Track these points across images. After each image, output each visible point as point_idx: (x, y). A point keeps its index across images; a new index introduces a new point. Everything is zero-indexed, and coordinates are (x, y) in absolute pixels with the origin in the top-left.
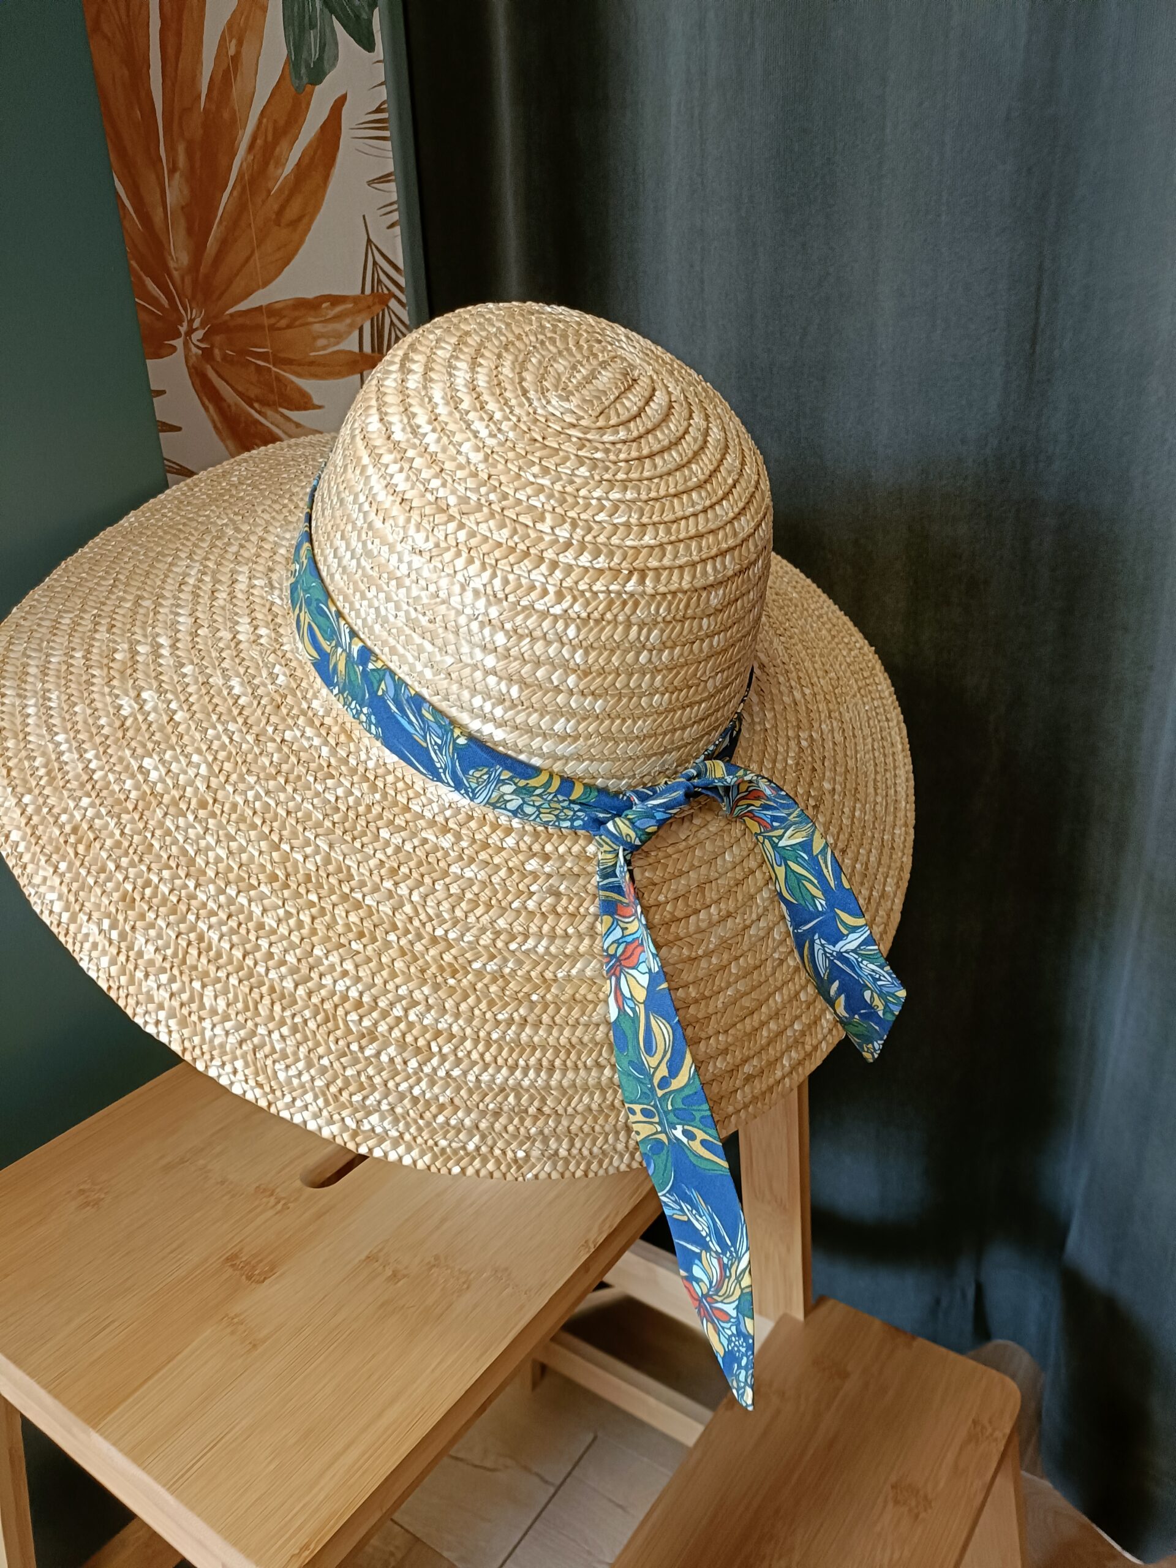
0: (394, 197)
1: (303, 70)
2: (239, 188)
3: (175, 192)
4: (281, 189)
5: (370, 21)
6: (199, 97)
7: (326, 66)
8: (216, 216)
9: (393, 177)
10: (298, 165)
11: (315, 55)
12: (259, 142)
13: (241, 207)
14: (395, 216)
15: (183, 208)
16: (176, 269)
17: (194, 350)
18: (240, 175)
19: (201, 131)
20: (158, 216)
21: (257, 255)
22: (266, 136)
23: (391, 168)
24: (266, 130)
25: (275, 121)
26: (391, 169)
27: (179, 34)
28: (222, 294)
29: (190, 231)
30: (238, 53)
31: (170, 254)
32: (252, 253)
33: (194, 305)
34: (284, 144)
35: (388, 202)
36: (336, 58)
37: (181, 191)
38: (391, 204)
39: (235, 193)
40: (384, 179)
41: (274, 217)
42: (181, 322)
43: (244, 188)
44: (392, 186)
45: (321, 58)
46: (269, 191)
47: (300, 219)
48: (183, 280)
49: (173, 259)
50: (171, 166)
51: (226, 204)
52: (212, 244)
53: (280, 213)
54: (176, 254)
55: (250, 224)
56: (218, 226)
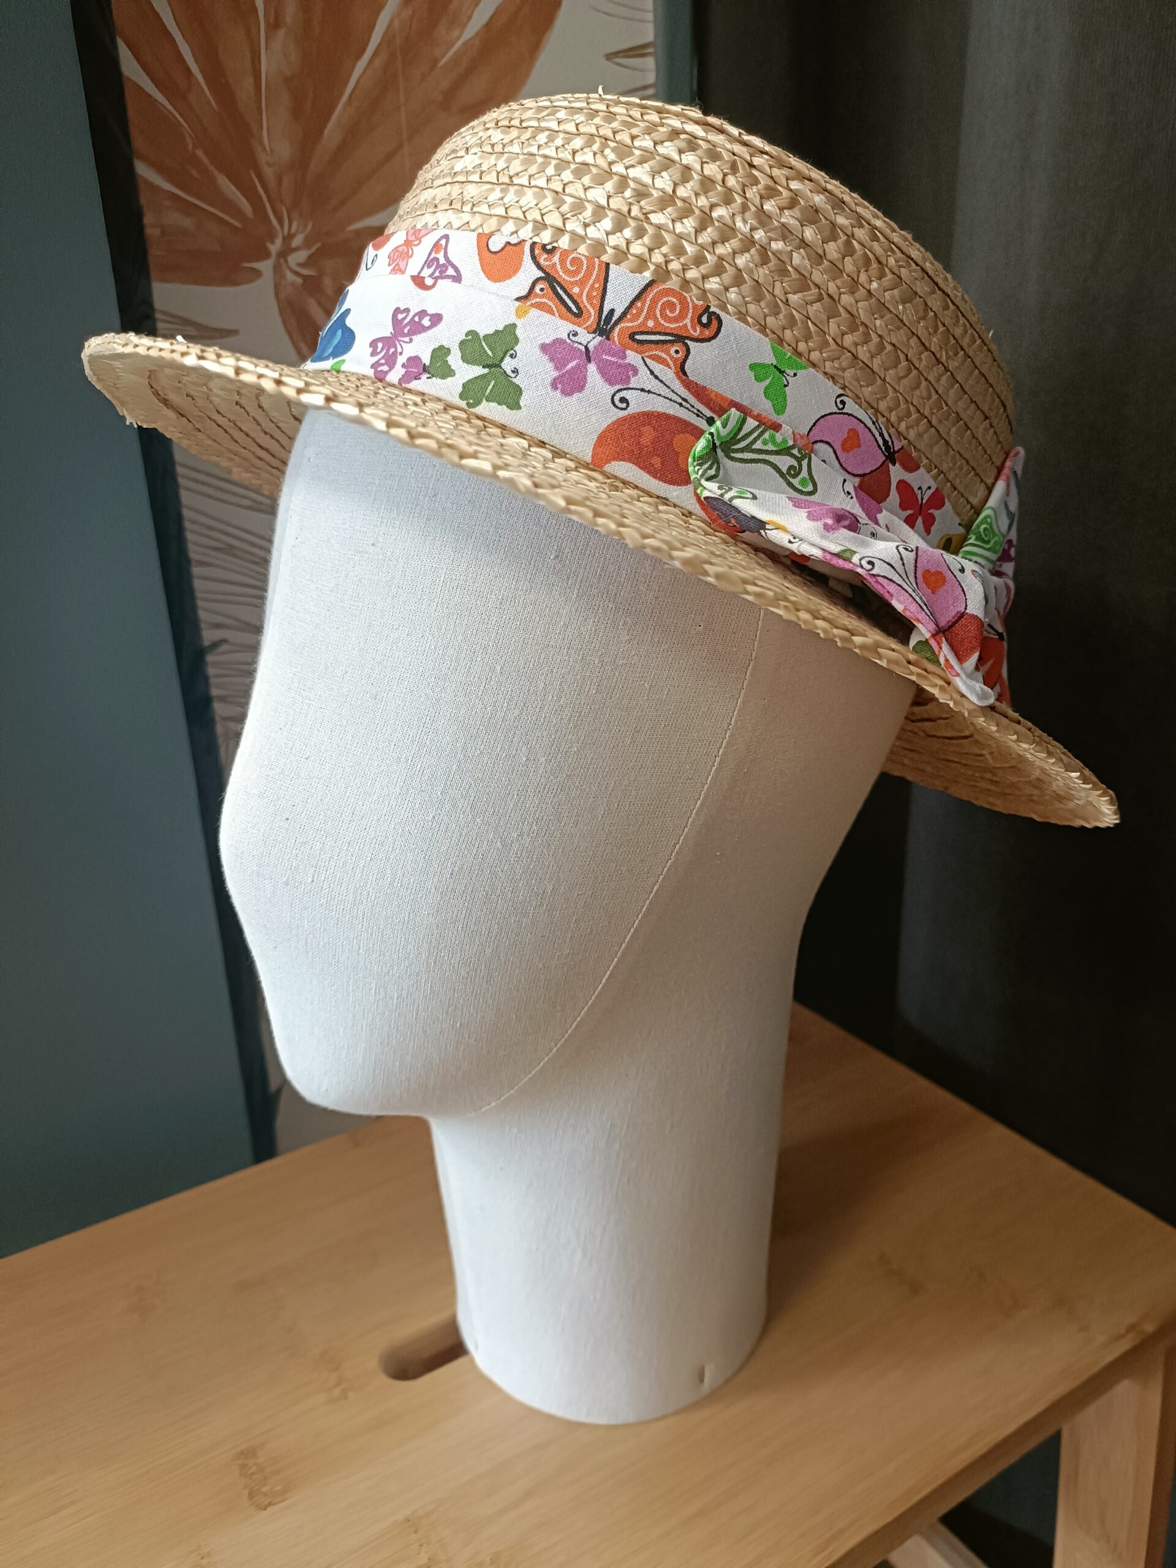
0: (651, 78)
2: (384, 55)
3: (276, 55)
8: (341, 94)
9: (651, 50)
10: (488, 26)
13: (387, 81)
15: (286, 80)
16: (269, 164)
17: (290, 277)
18: (388, 39)
20: (244, 91)
21: (406, 147)
23: (650, 37)
28: (343, 203)
29: (297, 112)
31: (261, 143)
32: (401, 146)
33: (295, 215)
35: (639, 84)
37: (286, 57)
38: (644, 88)
40: (636, 51)
41: (441, 98)
42: (272, 237)
43: (392, 58)
44: (650, 63)
46: (435, 62)
47: (483, 103)
48: (280, 181)
49: (264, 149)
50: (272, 20)
51: (361, 77)
52: (332, 132)
53: (451, 93)
54: (270, 145)
55: (399, 107)
56: (344, 109)
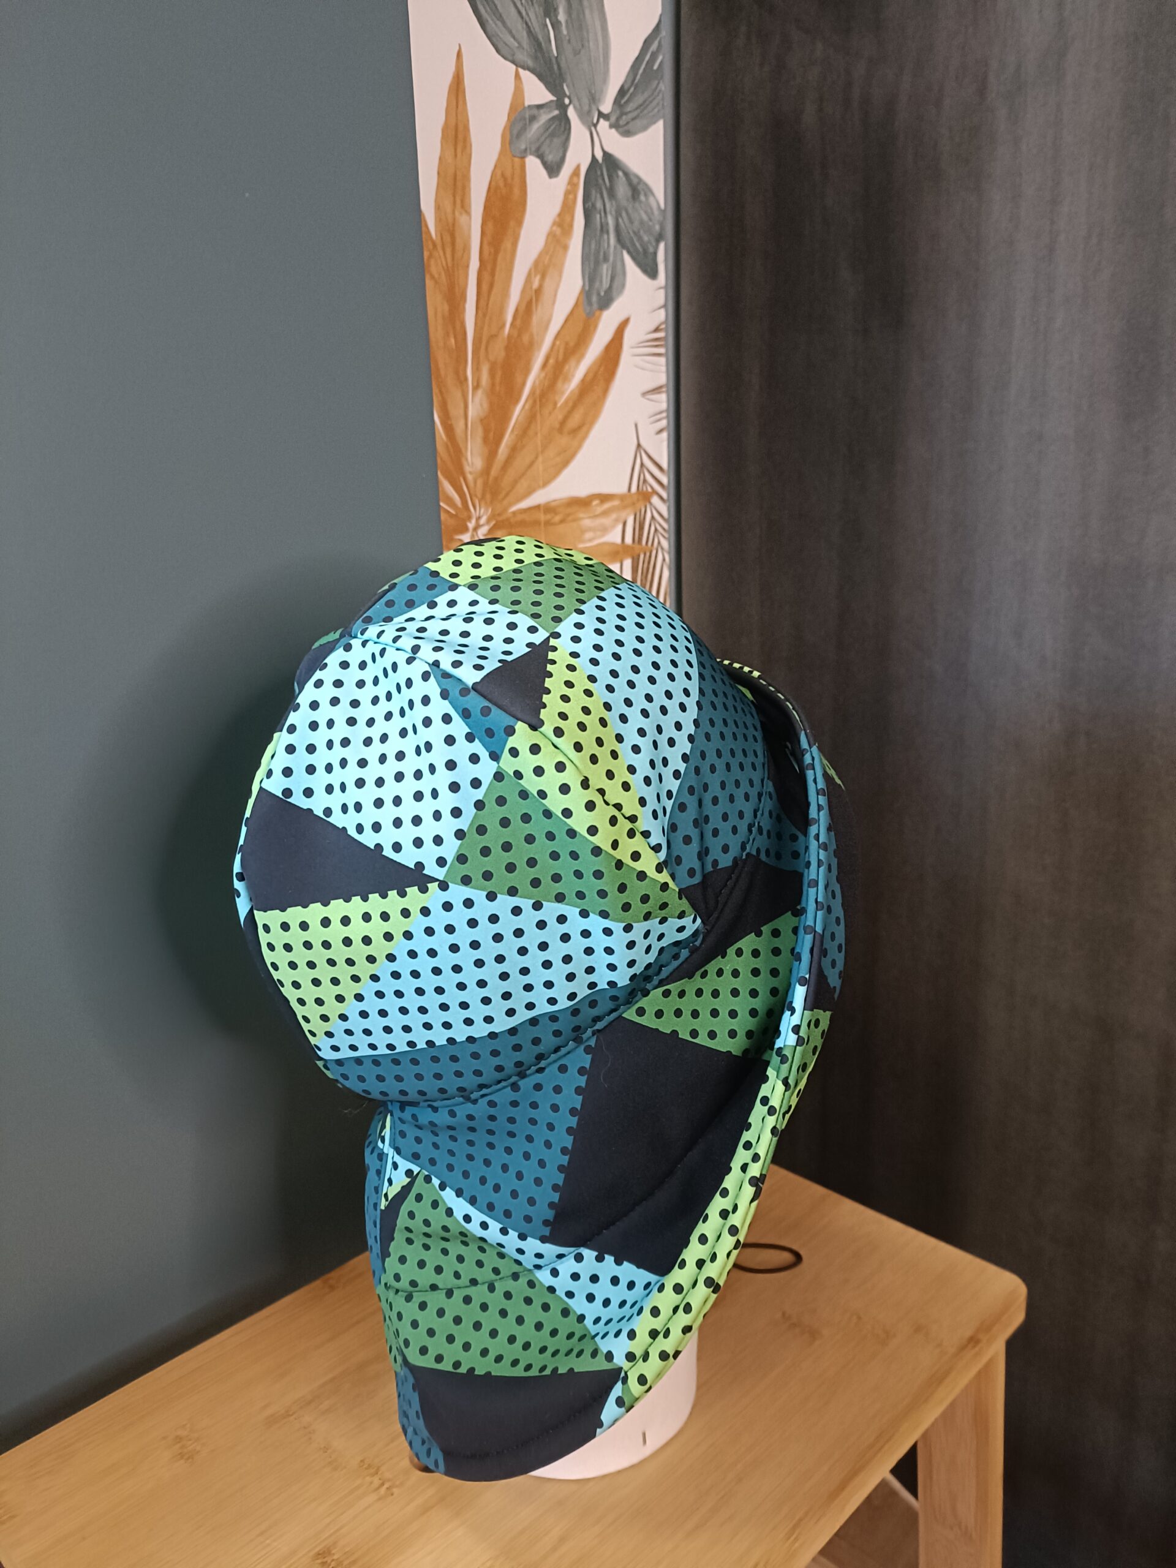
0: (664, 406)
1: (594, 299)
2: (530, 402)
3: (476, 406)
4: (566, 402)
5: (655, 254)
6: (504, 325)
7: (614, 293)
8: (508, 427)
9: (664, 389)
10: (583, 381)
11: (606, 284)
12: (551, 361)
13: (531, 418)
14: (664, 423)
15: (481, 420)
16: (470, 472)
18: (532, 390)
19: (503, 354)
20: (459, 427)
21: (540, 459)
22: (558, 355)
24: (558, 351)
25: (567, 344)
26: (664, 381)
27: (493, 274)
28: (507, 494)
29: (485, 439)
30: (541, 286)
31: (467, 459)
32: (536, 458)
33: (483, 504)
34: (572, 362)
35: (658, 411)
36: (623, 286)
37: (481, 405)
38: (661, 412)
39: (527, 407)
40: (657, 390)
41: (557, 426)
42: (469, 518)
43: (535, 402)
44: (664, 397)
45: (610, 287)
46: (555, 404)
47: (580, 427)
48: (475, 482)
49: (468, 465)
50: (475, 384)
51: (518, 416)
52: (503, 450)
53: (563, 423)
54: (472, 460)
55: (536, 434)
56: (510, 436)
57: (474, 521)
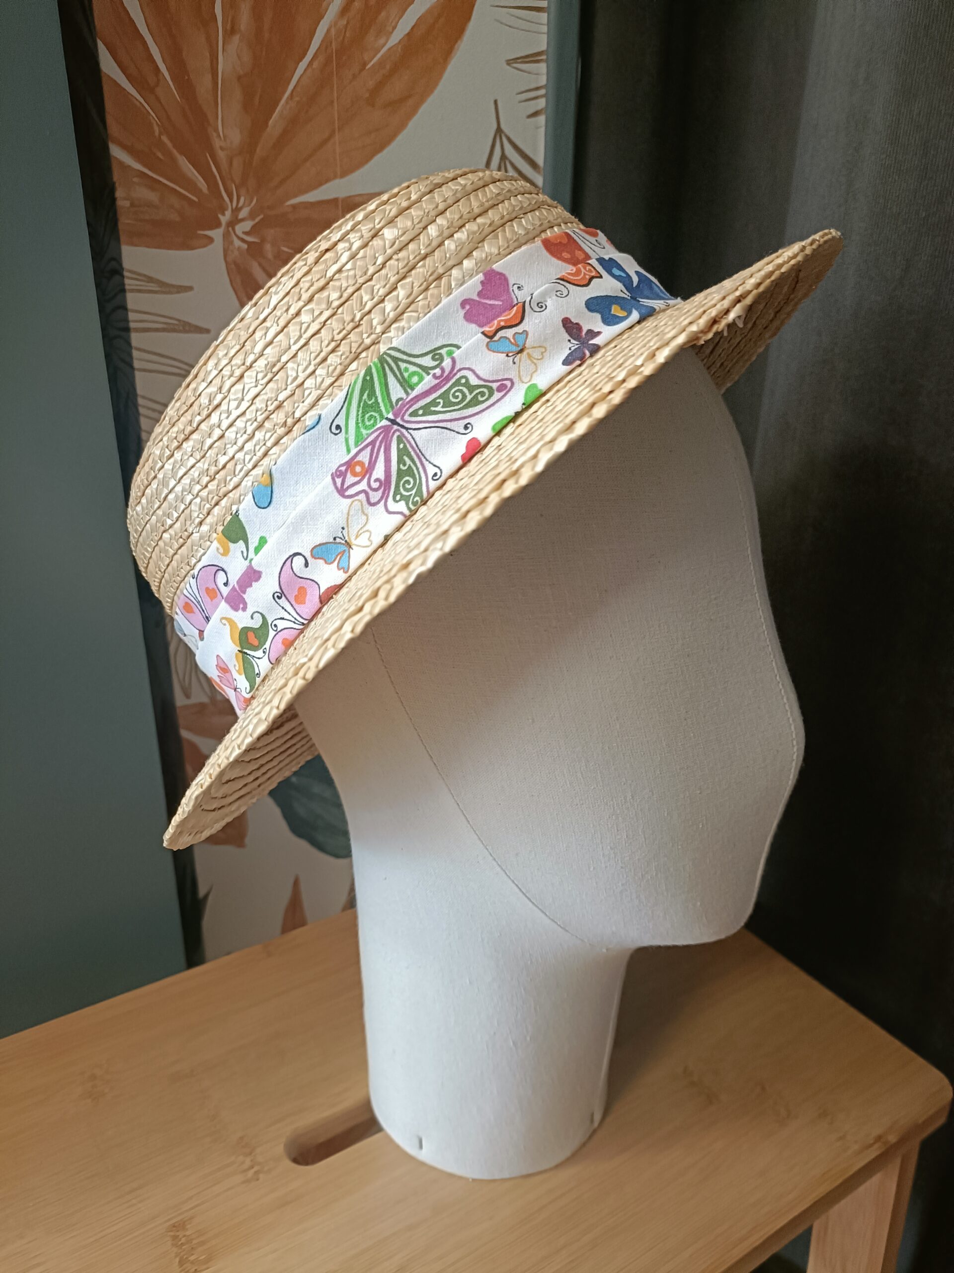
0: (543, 80)
2: (321, 58)
4: (381, 63)
8: (284, 91)
9: (544, 57)
10: (409, 35)
13: (323, 80)
14: (542, 103)
15: (239, 78)
16: (222, 148)
17: (237, 243)
18: (326, 42)
20: (203, 84)
21: (337, 137)
26: (544, 47)
28: (283, 182)
29: (247, 106)
31: (216, 130)
32: (331, 136)
33: (243, 191)
34: (392, 9)
35: (533, 86)
37: (239, 57)
38: (537, 89)
39: (316, 65)
40: (532, 58)
41: (367, 95)
42: (223, 210)
43: (328, 61)
44: (543, 67)
46: (365, 64)
47: (402, 100)
48: (231, 164)
49: (219, 136)
50: (229, 27)
51: (302, 76)
52: (276, 122)
53: (376, 92)
54: (223, 133)
55: (333, 102)
56: (287, 102)
57: (228, 213)
